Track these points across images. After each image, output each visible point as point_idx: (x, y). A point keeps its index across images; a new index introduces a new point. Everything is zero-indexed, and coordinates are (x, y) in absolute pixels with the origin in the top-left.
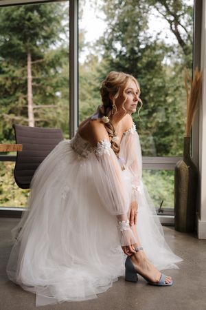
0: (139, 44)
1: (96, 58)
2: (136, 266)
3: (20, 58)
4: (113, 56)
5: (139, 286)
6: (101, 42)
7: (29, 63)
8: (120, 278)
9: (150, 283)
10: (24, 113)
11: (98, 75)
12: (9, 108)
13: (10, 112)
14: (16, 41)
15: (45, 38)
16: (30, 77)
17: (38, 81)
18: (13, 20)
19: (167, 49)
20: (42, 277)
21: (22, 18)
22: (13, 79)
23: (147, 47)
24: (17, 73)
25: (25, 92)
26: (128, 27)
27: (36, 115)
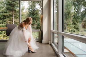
0: (34, 9)
1: (27, 11)
2: (30, 49)
3: (11, 10)
4: (30, 11)
5: (30, 53)
6: (28, 8)
7: (13, 11)
8: (27, 52)
9: (32, 52)
10: (12, 21)
11: (27, 14)
12: (9, 20)
13: (9, 21)
14: (10, 7)
15: (16, 7)
16: (13, 14)
17: (15, 15)
18: (10, 3)
19: (40, 11)
20: (11, 53)
21: (11, 3)
22: (10, 14)
23: (36, 10)
24: (10, 13)
25: (12, 17)
26: (33, 6)
27: (14, 21)
